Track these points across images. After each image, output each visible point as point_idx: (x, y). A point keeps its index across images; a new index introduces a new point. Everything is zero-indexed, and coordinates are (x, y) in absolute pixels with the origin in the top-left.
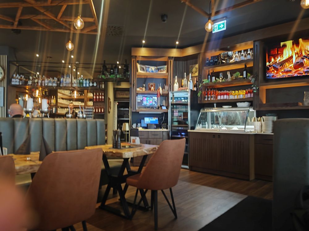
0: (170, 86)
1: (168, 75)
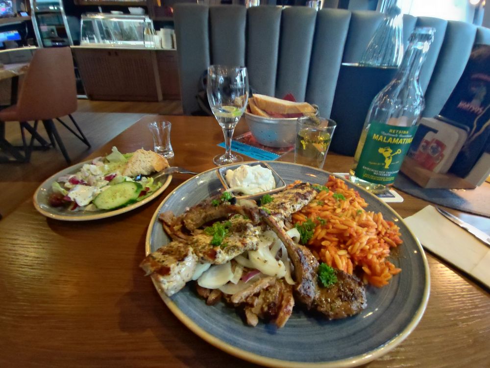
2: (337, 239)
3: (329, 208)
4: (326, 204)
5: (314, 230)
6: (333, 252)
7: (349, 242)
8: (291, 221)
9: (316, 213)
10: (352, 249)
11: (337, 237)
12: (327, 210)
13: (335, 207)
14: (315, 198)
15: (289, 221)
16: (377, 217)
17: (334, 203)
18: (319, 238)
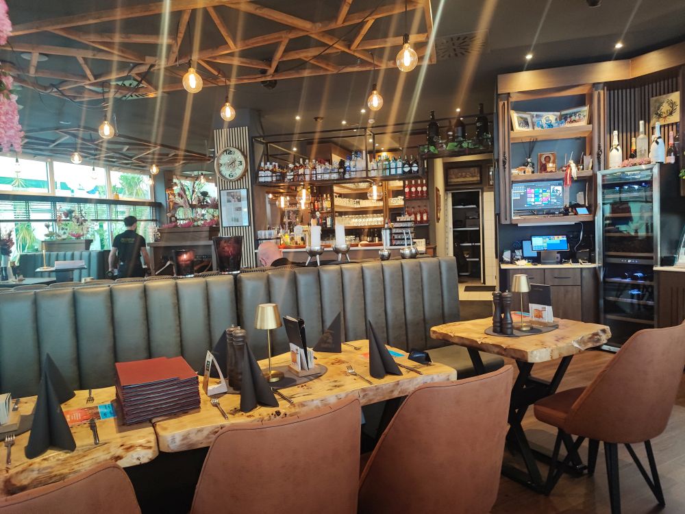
0: (599, 156)
1: (591, 129)
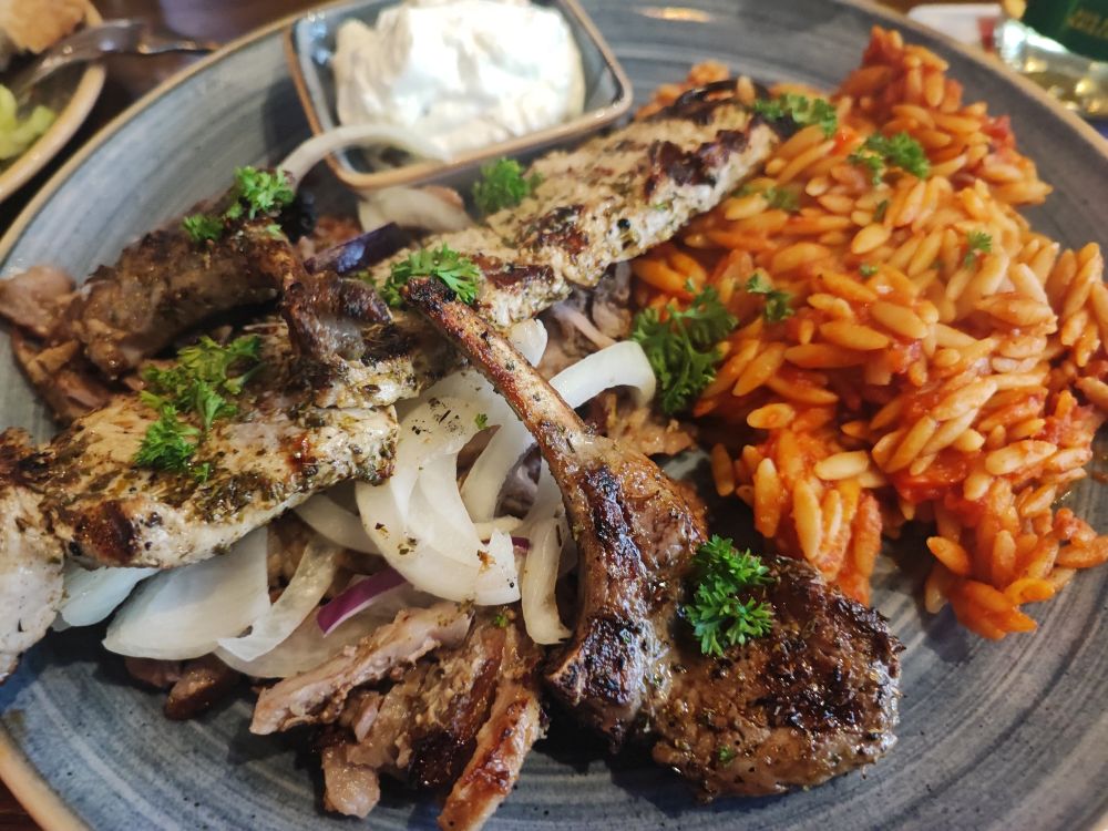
2: (828, 397)
3: (826, 222)
4: (813, 202)
5: (724, 347)
6: (795, 465)
7: (887, 414)
8: (625, 296)
9: (754, 254)
10: (894, 449)
11: (829, 388)
12: (814, 237)
13: (860, 218)
14: (760, 170)
15: (612, 299)
16: (1071, 270)
17: (854, 196)
18: (740, 391)
